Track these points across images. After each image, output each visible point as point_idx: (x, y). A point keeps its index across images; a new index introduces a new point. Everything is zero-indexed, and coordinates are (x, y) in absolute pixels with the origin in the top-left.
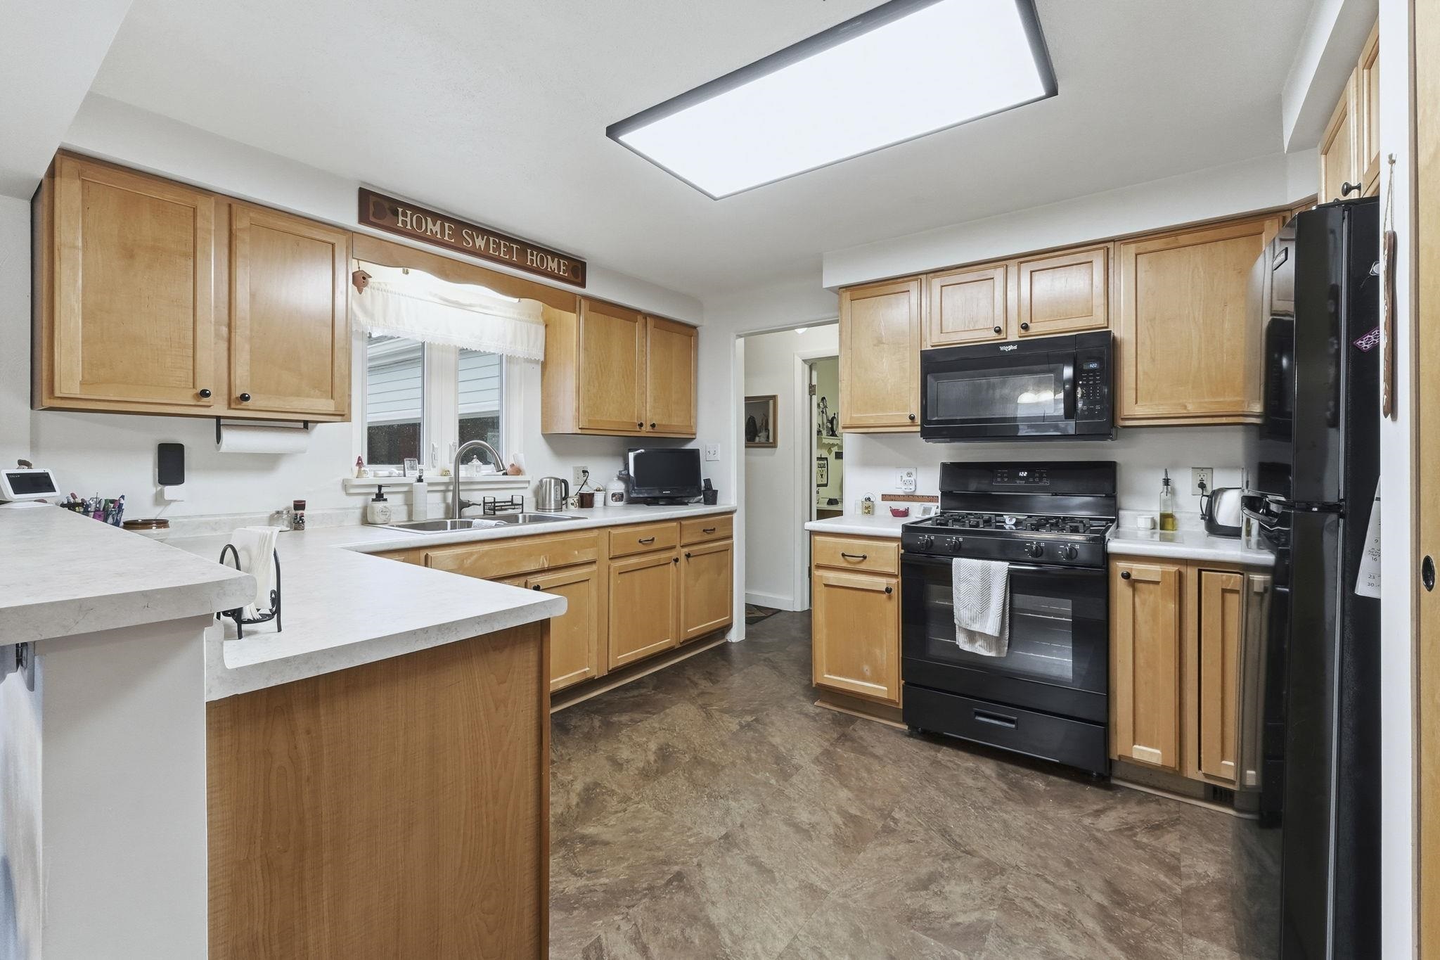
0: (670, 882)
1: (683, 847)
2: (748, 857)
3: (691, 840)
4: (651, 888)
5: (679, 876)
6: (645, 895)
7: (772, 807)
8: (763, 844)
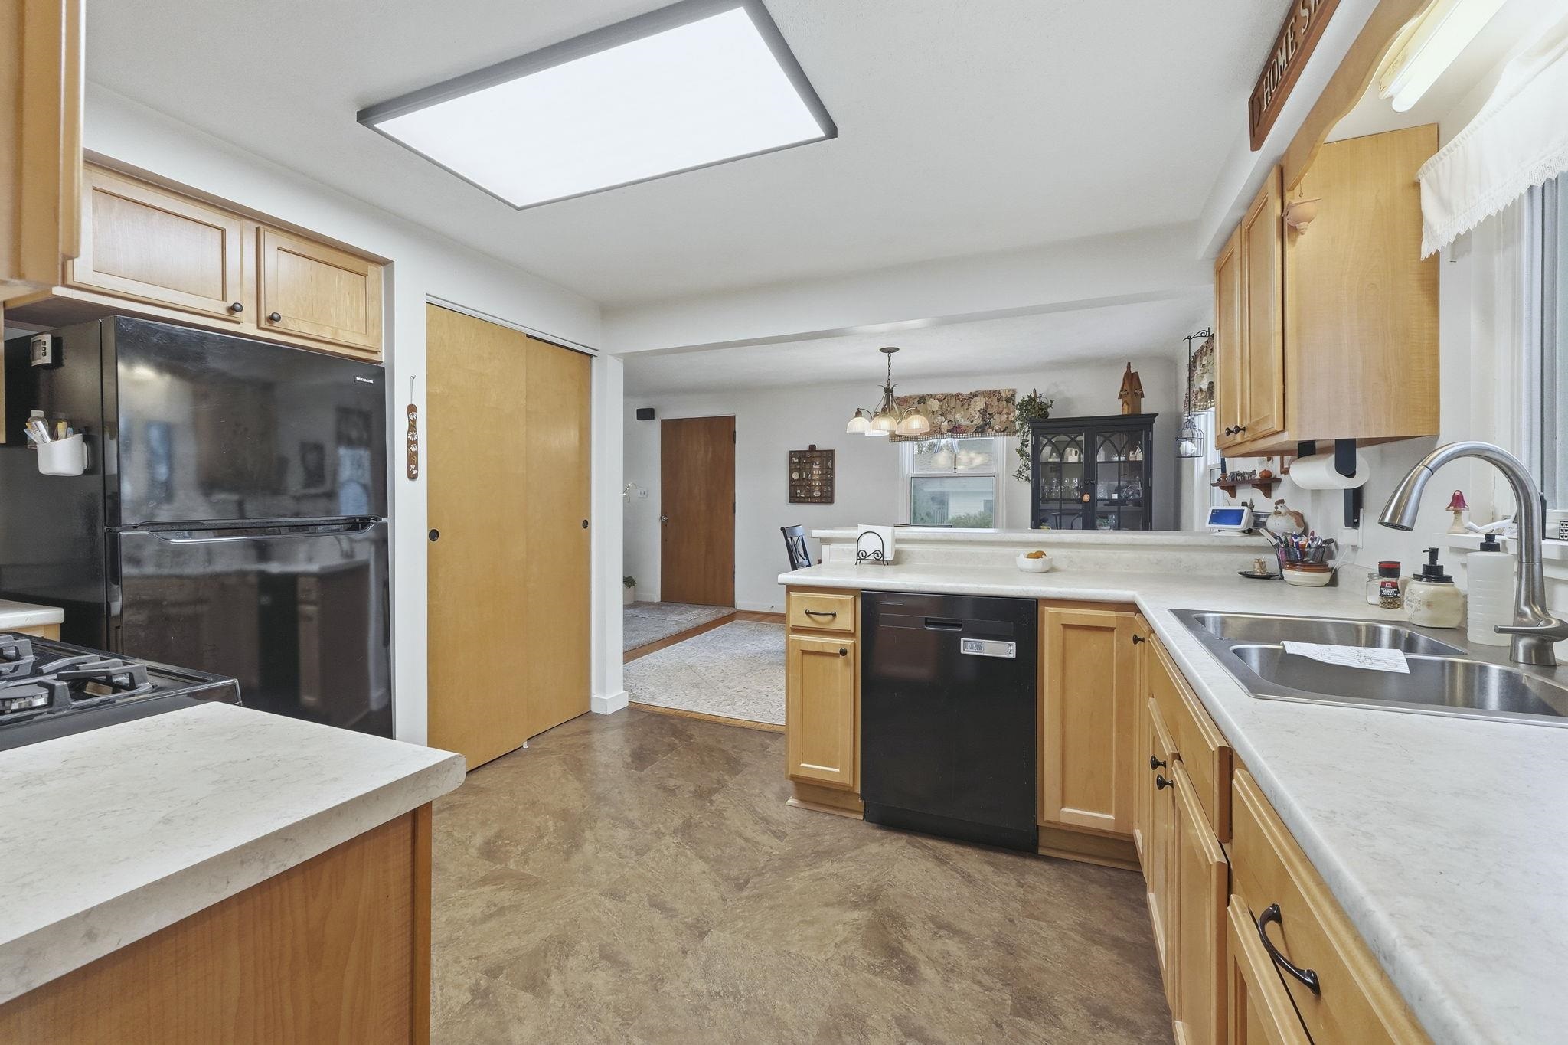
0: (747, 882)
1: (747, 914)
2: (676, 916)
3: (741, 924)
4: (761, 874)
5: (741, 887)
6: (763, 868)
7: (645, 988)
8: (660, 933)
